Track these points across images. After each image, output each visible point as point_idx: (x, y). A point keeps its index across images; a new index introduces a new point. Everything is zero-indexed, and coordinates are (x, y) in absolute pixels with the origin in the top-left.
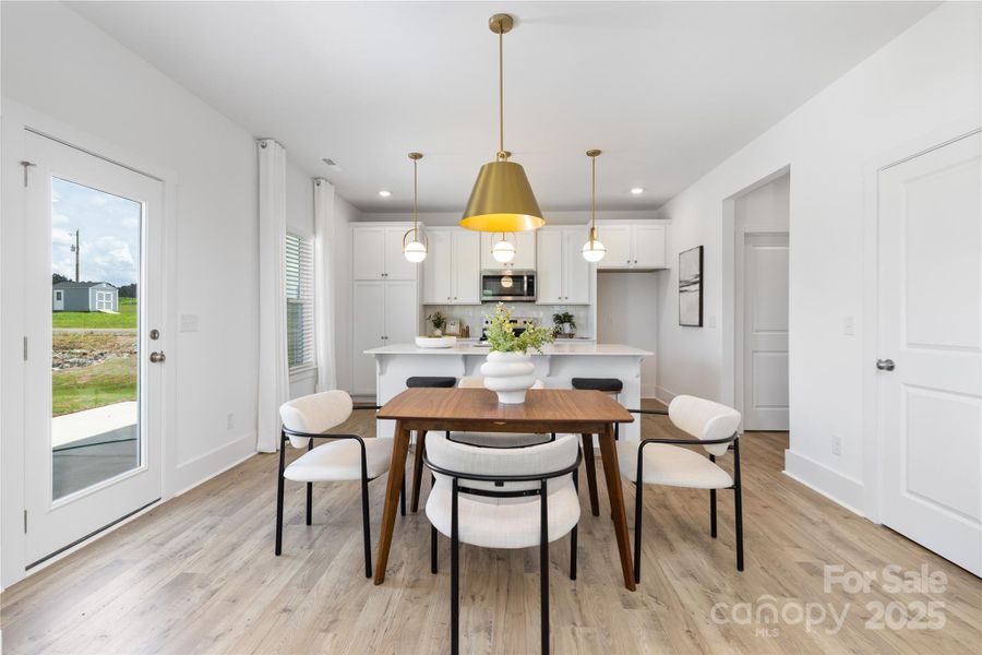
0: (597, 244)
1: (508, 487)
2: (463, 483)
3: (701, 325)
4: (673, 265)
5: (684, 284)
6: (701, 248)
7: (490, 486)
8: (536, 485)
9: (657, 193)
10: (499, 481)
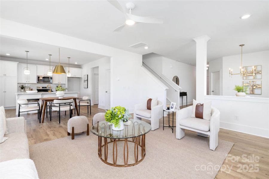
0: (70, 74)
1: (66, 104)
2: (61, 104)
3: (88, 88)
4: (83, 77)
5: (85, 81)
6: (88, 75)
7: (64, 104)
8: (69, 104)
9: (80, 63)
10: (65, 103)
